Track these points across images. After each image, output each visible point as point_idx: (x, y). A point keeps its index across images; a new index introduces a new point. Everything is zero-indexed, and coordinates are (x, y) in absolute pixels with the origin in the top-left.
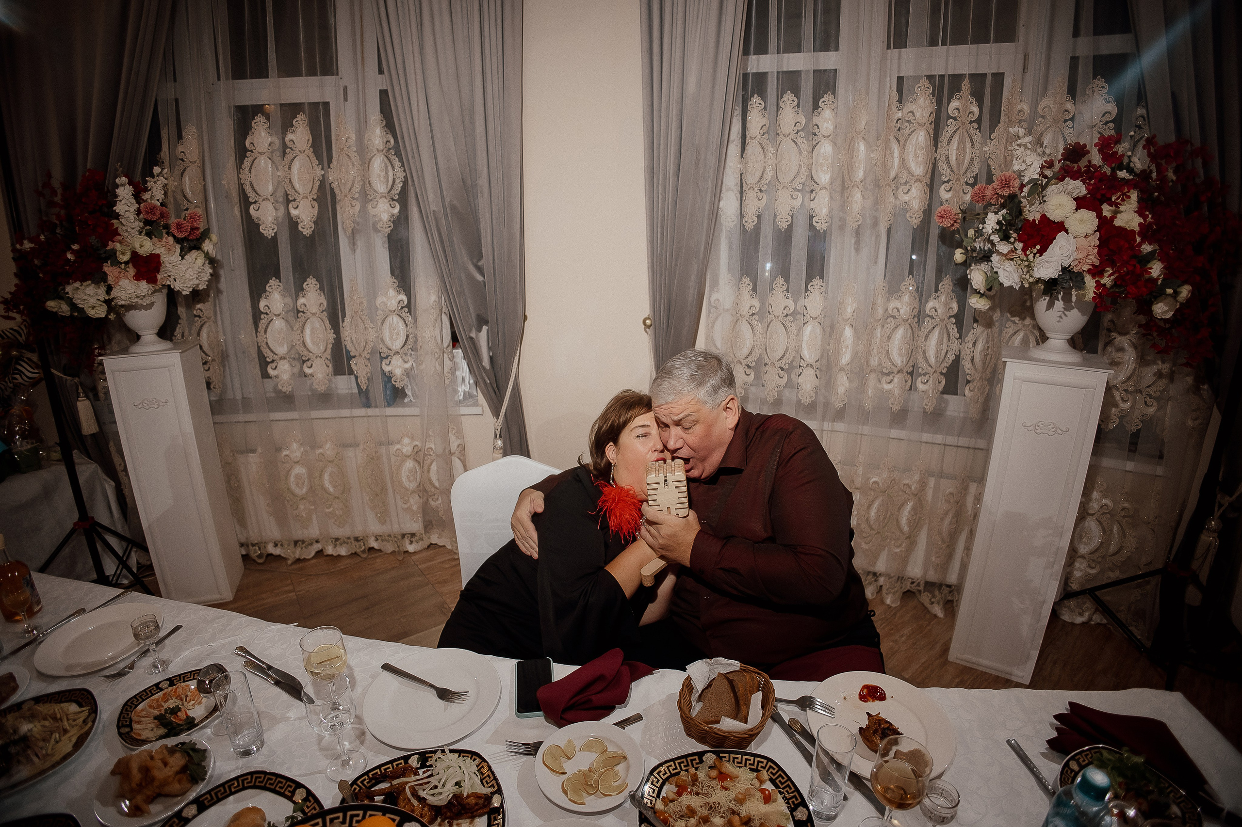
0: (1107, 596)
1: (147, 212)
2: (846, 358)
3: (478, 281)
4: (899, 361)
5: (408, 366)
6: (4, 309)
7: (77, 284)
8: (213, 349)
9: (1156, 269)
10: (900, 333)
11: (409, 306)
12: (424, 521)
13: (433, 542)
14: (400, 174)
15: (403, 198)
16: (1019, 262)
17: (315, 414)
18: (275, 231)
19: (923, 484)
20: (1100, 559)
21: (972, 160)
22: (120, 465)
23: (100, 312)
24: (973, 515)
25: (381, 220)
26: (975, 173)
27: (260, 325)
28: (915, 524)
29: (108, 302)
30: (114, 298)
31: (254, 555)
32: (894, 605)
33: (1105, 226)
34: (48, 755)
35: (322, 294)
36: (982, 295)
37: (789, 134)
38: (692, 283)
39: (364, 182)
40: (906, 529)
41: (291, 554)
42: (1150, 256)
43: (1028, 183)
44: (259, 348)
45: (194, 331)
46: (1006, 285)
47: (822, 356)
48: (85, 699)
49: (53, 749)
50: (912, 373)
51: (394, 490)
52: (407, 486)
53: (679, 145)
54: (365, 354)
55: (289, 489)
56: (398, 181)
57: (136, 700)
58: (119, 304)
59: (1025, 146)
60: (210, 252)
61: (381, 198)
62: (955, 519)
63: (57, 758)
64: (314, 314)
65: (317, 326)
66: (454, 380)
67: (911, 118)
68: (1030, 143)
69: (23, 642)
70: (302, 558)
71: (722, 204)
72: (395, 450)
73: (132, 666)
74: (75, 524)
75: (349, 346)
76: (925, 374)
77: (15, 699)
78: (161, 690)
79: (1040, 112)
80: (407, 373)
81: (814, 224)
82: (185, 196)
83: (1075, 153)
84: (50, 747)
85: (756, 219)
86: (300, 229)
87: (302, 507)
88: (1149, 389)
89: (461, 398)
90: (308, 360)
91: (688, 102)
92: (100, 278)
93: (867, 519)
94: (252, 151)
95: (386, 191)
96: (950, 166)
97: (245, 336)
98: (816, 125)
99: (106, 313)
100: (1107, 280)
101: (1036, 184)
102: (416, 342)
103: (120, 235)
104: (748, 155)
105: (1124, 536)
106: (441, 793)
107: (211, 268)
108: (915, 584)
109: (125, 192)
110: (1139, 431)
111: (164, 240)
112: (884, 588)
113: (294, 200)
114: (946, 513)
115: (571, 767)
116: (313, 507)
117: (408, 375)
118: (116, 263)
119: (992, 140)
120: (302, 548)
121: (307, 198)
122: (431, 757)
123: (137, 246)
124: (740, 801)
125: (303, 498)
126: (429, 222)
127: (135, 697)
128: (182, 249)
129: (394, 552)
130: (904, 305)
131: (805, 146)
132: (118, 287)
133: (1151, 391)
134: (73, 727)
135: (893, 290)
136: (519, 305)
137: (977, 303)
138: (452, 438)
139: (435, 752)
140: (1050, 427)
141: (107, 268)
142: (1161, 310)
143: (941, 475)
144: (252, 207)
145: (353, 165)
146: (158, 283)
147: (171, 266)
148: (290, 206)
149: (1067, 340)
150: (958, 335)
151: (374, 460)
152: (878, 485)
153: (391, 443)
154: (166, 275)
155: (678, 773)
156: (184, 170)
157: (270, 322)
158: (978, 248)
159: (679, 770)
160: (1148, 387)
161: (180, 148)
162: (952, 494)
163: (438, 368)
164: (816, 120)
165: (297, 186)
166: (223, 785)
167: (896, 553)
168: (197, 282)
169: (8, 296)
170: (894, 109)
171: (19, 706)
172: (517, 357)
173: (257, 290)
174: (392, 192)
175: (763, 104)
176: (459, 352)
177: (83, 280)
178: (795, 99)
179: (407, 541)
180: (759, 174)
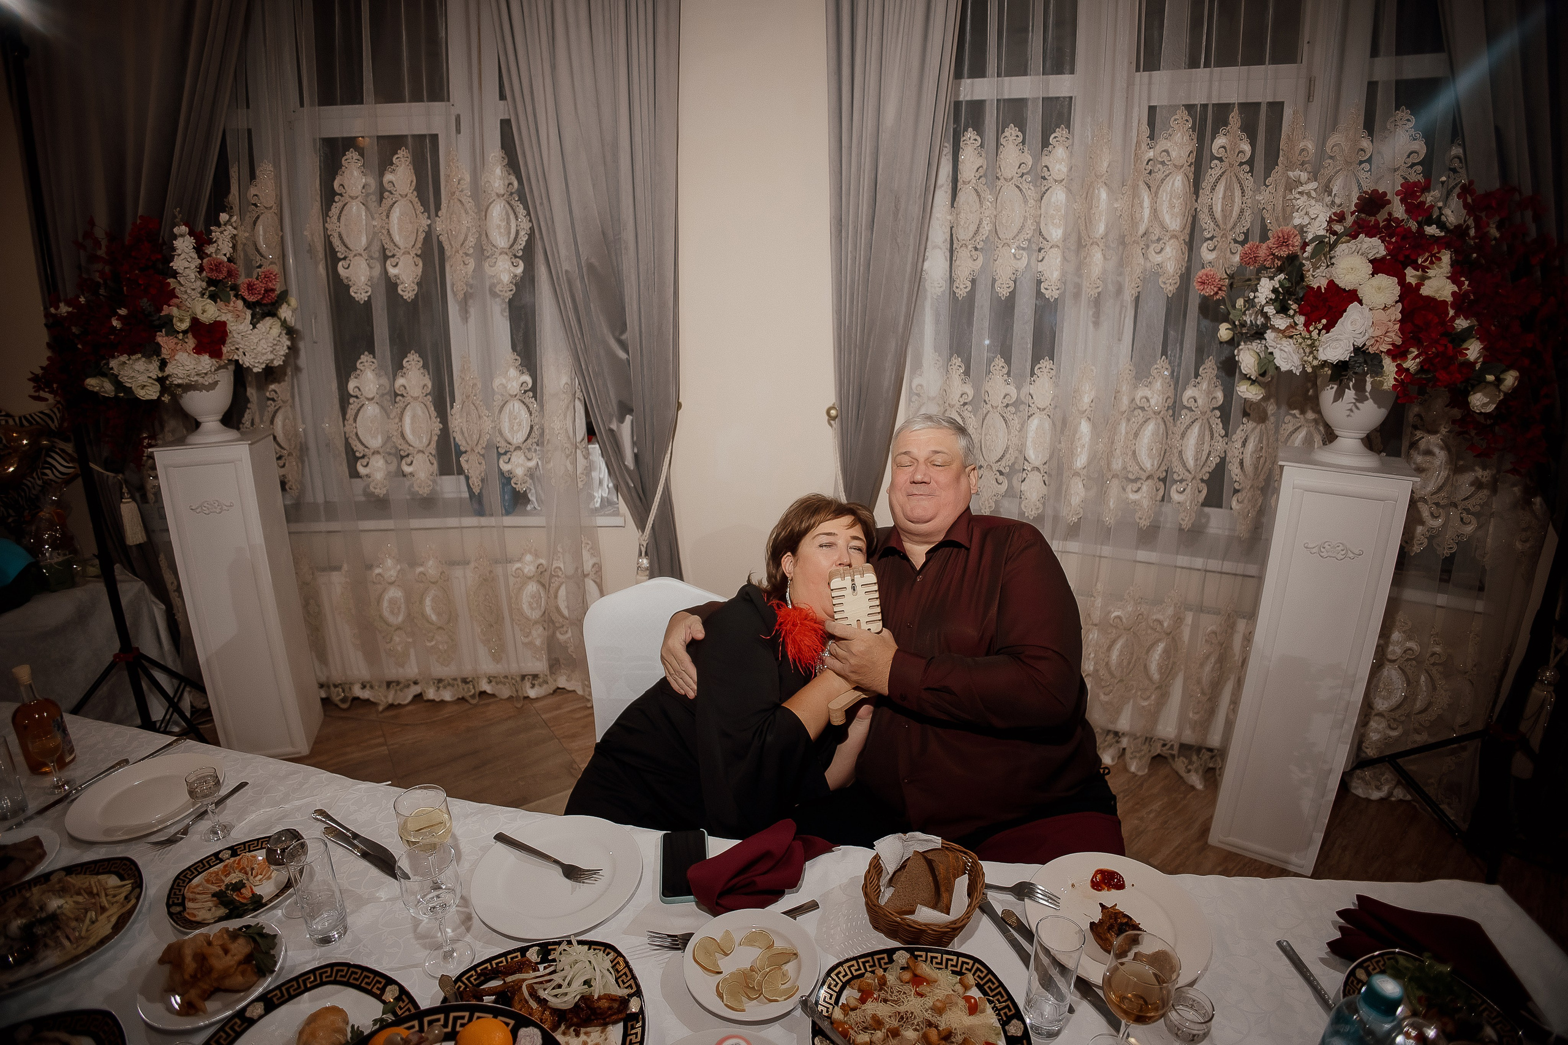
0: (1412, 766)
1: (211, 270)
2: (1081, 461)
3: (621, 360)
4: (1148, 464)
5: (532, 464)
6: (34, 387)
7: (124, 358)
8: (289, 440)
9: (1473, 350)
10: (1150, 428)
11: (534, 389)
12: (549, 659)
13: (560, 686)
14: (525, 225)
15: (528, 255)
16: (1300, 340)
17: (415, 523)
18: (369, 294)
19: (1178, 620)
20: (1403, 718)
21: (1242, 211)
22: (172, 583)
23: (151, 393)
24: (1241, 659)
25: (500, 282)
26: (1245, 228)
27: (349, 411)
28: (1168, 672)
29: (161, 380)
30: (168, 376)
31: (336, 699)
32: (1140, 773)
33: (1409, 296)
34: (82, 938)
35: (426, 373)
36: (1253, 382)
37: (1012, 178)
38: (889, 364)
39: (480, 235)
40: (1156, 676)
41: (383, 699)
42: (1465, 336)
43: (1312, 241)
44: (347, 439)
45: (267, 418)
46: (1283, 369)
47: (1051, 457)
48: (128, 870)
49: (87, 931)
50: (1165, 480)
51: (512, 620)
52: (529, 614)
53: (873, 190)
54: (479, 449)
55: (381, 617)
56: (522, 233)
57: (190, 873)
58: (175, 382)
59: (1309, 194)
60: (288, 319)
61: (501, 254)
62: (1218, 665)
63: (92, 941)
64: (416, 399)
65: (420, 413)
66: (589, 483)
67: (1166, 159)
68: (1315, 190)
69: (52, 800)
70: (396, 703)
71: (926, 265)
72: (514, 569)
73: (185, 832)
74: (115, 656)
75: (459, 438)
76: (1181, 481)
77: (41, 868)
78: (222, 861)
79: (1328, 151)
80: (531, 474)
81: (1043, 290)
82: (258, 250)
83: (1372, 203)
84: (84, 929)
85: (969, 284)
86: (400, 291)
87: (397, 639)
88: (1466, 502)
89: (598, 505)
90: (408, 455)
91: (885, 136)
92: (152, 351)
93: (1107, 664)
94: (341, 195)
95: (507, 246)
96: (1213, 218)
97: (330, 425)
98: (1046, 166)
99: (158, 394)
100: (1411, 364)
101: (1321, 242)
102: (542, 434)
103: (178, 297)
104: (961, 203)
105: (1434, 688)
106: (566, 994)
107: (288, 339)
108: (1167, 747)
109: (184, 245)
110: (1453, 555)
111: (232, 304)
112: (1128, 752)
113: (393, 256)
114: (1207, 657)
115: (729, 966)
116: (410, 640)
117: (532, 476)
118: (173, 332)
119: (1267, 186)
120: (396, 691)
121: (409, 253)
122: (555, 949)
123: (198, 311)
124: (939, 1011)
125: (398, 628)
126: (560, 285)
127: (189, 868)
128: (253, 316)
129: (510, 698)
130: (1155, 394)
131: (1031, 193)
132: (175, 362)
133: (1469, 504)
134: (113, 904)
135: (1141, 374)
136: (672, 390)
137: (1248, 392)
138: (586, 555)
139: (559, 943)
140: (1339, 548)
141: (161, 339)
142: (1479, 401)
143: (1200, 609)
144: (340, 264)
145: (467, 213)
146: (224, 357)
147: (240, 337)
148: (388, 262)
149: (1362, 439)
150: (1223, 432)
151: (488, 581)
152: (1121, 620)
153: (510, 561)
154: (233, 348)
155: (862, 975)
156: (258, 218)
157: (361, 407)
158: (1249, 322)
159: (863, 971)
160: (1465, 499)
161: (253, 191)
162: (1216, 633)
163: (570, 467)
164: (1045, 160)
165: (397, 238)
166: (296, 979)
167: (1143, 707)
168: (271, 357)
169: (39, 372)
170: (1144, 146)
171: (46, 877)
172: (668, 455)
173: (345, 368)
174: (515, 247)
175: (980, 140)
176: (595, 448)
177: (131, 353)
178: (1020, 134)
179: (528, 684)
180: (973, 228)
